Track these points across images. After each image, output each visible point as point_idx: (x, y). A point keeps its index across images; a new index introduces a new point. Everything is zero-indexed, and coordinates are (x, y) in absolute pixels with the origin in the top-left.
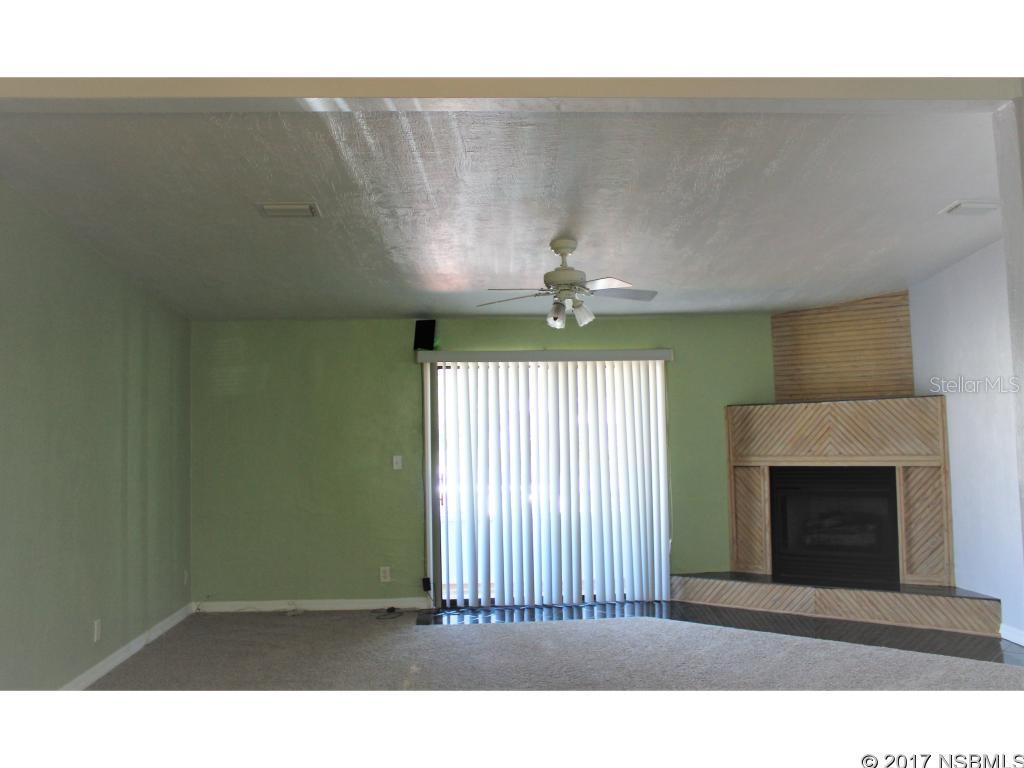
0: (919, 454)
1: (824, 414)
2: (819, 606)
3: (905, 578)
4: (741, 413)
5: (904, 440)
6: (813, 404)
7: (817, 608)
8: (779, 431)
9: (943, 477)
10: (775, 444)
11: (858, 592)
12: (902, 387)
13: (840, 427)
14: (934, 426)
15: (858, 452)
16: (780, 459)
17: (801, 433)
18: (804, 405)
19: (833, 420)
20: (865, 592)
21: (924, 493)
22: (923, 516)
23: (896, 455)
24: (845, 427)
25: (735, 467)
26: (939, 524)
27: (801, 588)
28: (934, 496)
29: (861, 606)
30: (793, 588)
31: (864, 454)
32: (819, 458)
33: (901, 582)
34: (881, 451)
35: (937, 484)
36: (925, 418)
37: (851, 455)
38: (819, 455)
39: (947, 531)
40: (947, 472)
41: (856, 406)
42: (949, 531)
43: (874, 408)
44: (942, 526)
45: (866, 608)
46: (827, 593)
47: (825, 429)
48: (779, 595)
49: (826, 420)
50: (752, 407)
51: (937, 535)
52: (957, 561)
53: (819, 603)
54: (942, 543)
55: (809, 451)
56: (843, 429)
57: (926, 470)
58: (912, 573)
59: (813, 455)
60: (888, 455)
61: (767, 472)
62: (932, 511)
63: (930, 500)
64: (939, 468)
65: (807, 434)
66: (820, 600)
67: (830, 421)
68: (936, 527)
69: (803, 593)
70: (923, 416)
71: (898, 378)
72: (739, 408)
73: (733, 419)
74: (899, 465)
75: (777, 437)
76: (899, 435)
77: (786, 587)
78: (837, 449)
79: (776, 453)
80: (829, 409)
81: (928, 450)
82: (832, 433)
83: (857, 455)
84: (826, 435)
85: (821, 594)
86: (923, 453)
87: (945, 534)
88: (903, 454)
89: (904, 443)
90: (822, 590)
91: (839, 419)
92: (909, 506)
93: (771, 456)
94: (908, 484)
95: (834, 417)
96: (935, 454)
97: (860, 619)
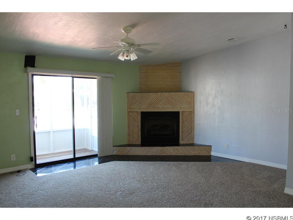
0: (186, 108)
1: (159, 96)
2: (161, 152)
3: (181, 142)
4: (131, 95)
5: (182, 104)
6: (155, 93)
7: (161, 153)
8: (144, 101)
9: (193, 114)
10: (143, 105)
11: (173, 147)
12: (179, 89)
13: (164, 100)
14: (191, 100)
15: (169, 107)
16: (144, 109)
17: (151, 101)
18: (153, 93)
19: (161, 98)
20: (175, 147)
21: (187, 118)
22: (186, 125)
23: (180, 108)
24: (165, 100)
25: (129, 112)
26: (191, 127)
27: (156, 147)
28: (190, 119)
29: (174, 151)
30: (153, 147)
31: (170, 108)
32: (157, 109)
33: (180, 143)
34: (176, 107)
35: (190, 116)
36: (188, 98)
37: (167, 108)
38: (157, 108)
39: (193, 129)
40: (194, 113)
41: (169, 94)
42: (194, 129)
43: (174, 95)
44: (192, 127)
45: (175, 151)
46: (164, 148)
47: (159, 100)
48: (149, 150)
49: (160, 97)
50: (135, 93)
51: (190, 130)
52: (195, 136)
53: (161, 151)
54: (191, 132)
55: (154, 107)
56: (164, 101)
57: (188, 112)
58: (182, 141)
59: (155, 108)
60: (177, 108)
61: (140, 113)
62: (189, 123)
63: (189, 120)
64: (192, 111)
65: (153, 102)
66: (162, 150)
67: (160, 98)
68: (190, 128)
69: (157, 149)
70: (188, 97)
71: (177, 87)
72: (131, 93)
73: (129, 97)
74: (180, 111)
75: (143, 103)
76: (181, 103)
77: (151, 147)
78: (162, 106)
79: (143, 108)
80: (160, 95)
81: (189, 107)
82: (161, 102)
83: (169, 108)
84: (159, 102)
85: (162, 149)
86: (187, 108)
87: (192, 129)
88: (182, 108)
89: (182, 105)
90: (162, 147)
91: (163, 97)
92: (183, 122)
93: (142, 108)
94: (183, 116)
95: (162, 97)
96: (191, 108)
97: (174, 155)
